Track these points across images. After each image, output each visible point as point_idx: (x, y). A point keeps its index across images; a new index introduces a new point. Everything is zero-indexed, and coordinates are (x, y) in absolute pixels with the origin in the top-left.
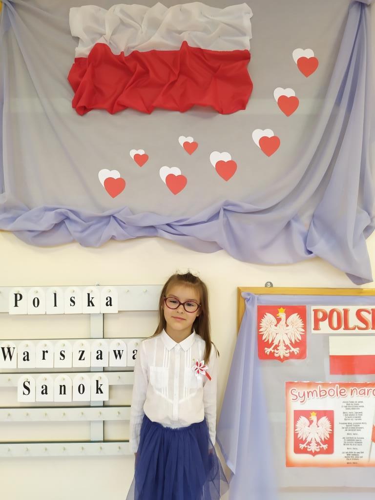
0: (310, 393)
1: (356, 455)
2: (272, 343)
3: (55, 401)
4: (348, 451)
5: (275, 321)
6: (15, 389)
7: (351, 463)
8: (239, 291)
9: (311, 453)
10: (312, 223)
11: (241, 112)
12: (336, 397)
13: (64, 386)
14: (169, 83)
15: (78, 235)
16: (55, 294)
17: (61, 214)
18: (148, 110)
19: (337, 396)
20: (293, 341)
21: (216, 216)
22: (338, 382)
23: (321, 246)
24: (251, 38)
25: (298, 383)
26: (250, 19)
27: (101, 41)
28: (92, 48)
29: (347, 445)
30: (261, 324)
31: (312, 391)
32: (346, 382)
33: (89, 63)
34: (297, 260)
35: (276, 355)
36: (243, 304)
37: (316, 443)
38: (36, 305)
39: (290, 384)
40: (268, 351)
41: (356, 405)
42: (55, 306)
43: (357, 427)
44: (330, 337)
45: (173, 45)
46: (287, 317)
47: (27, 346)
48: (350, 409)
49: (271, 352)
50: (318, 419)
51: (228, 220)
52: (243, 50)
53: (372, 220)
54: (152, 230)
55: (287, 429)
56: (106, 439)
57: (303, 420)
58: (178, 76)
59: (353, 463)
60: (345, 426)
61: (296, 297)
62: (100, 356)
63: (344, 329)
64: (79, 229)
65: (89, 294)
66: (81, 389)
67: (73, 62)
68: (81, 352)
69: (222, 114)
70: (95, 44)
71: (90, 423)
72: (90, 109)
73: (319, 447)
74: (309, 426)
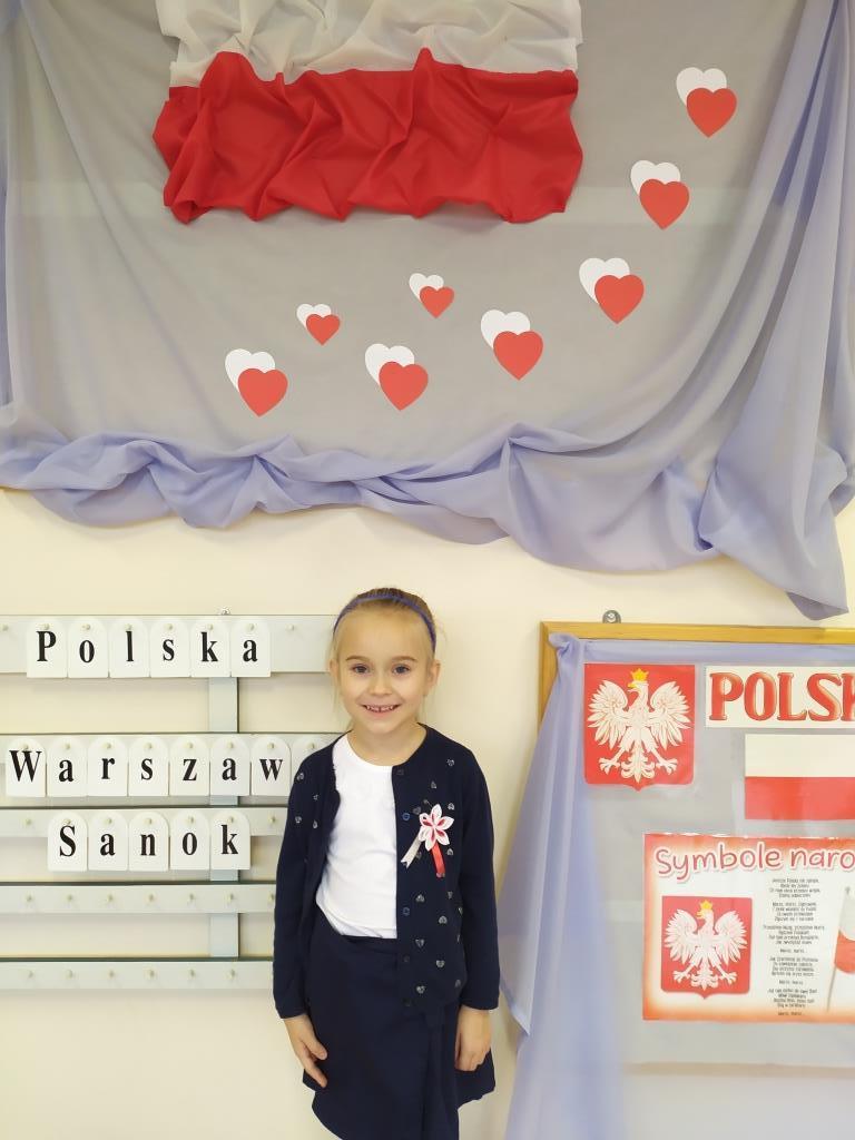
0: (700, 861)
1: (799, 996)
2: (617, 748)
3: (131, 869)
4: (782, 987)
5: (623, 700)
6: (42, 843)
7: (787, 1014)
8: (544, 630)
10: (713, 480)
11: (553, 219)
12: (759, 868)
13: (152, 837)
14: (388, 147)
15: (179, 500)
16: (129, 634)
17: (142, 452)
18: (339, 211)
19: (761, 866)
20: (664, 744)
21: (492, 460)
22: (764, 836)
23: (732, 530)
24: (581, 42)
25: (672, 836)
27: (231, 46)
28: (207, 67)
29: (779, 974)
30: (591, 705)
31: (704, 854)
32: (783, 837)
33: (203, 101)
34: (678, 562)
35: (625, 775)
36: (553, 663)
37: (711, 968)
38: (87, 657)
39: (654, 839)
40: (606, 764)
41: (801, 888)
42: (130, 659)
43: (804, 936)
44: (747, 736)
45: (397, 58)
46: (651, 691)
47: (68, 747)
48: (788, 896)
49: (613, 766)
50: (716, 918)
51: (521, 468)
52: (562, 70)
53: (849, 471)
54: (348, 490)
55: (647, 939)
56: (245, 951)
57: (683, 918)
58: (409, 136)
59: (791, 1013)
60: (775, 932)
61: (672, 645)
62: (230, 772)
63: (779, 719)
64: (182, 486)
65: (204, 635)
66: (190, 844)
67: (167, 99)
68: (188, 763)
69: (511, 221)
70: (215, 55)
71: (210, 916)
72: (206, 209)
73: (716, 977)
74: (696, 933)
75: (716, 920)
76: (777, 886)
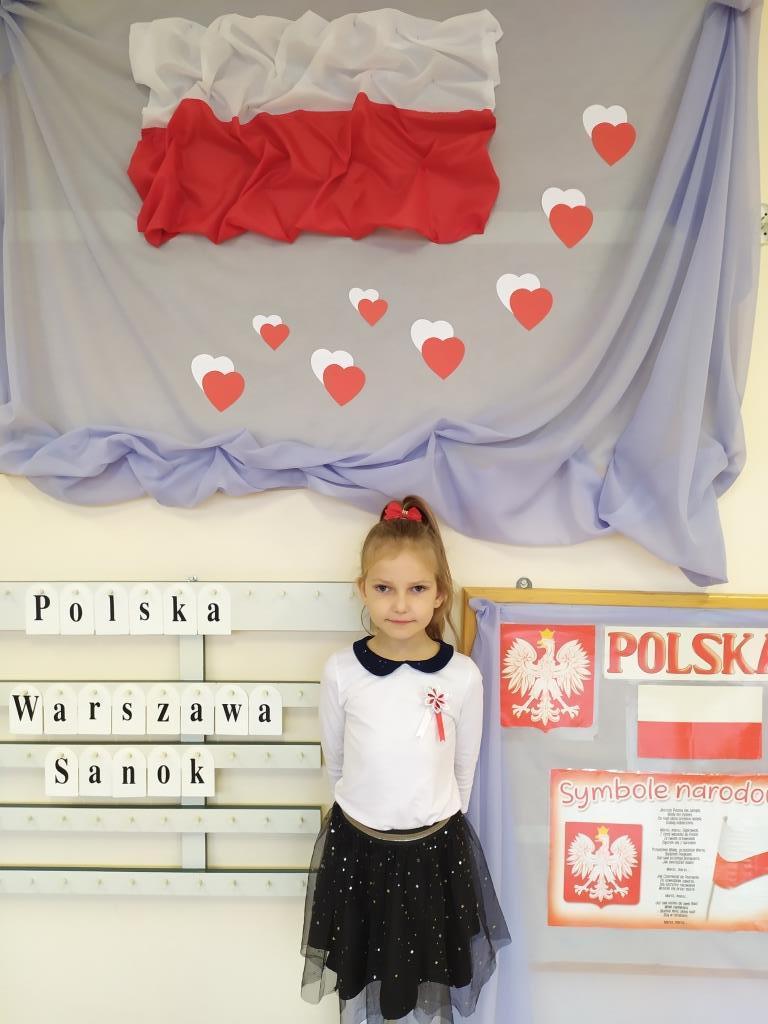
0: (598, 793)
1: (683, 907)
2: (527, 696)
3: (114, 796)
4: (668, 900)
5: (533, 655)
6: (41, 772)
7: (671, 922)
8: (465, 596)
9: (596, 901)
10: (611, 466)
11: (474, 239)
12: (649, 799)
13: (132, 768)
14: (331, 179)
15: (153, 485)
16: (112, 598)
17: (120, 444)
18: (289, 236)
19: (651, 797)
20: (568, 693)
21: (420, 450)
22: (653, 772)
24: (499, 83)
25: (574, 771)
26: (497, 43)
27: (193, 93)
28: (173, 111)
29: (665, 889)
30: (506, 660)
31: (602, 787)
32: (669, 773)
33: (171, 140)
34: (578, 537)
35: (534, 719)
36: (473, 622)
37: (607, 883)
38: (76, 616)
39: (557, 774)
40: (518, 710)
41: (686, 816)
42: (112, 619)
43: (687, 857)
44: (640, 687)
45: (338, 99)
46: (557, 648)
47: (61, 693)
48: (674, 823)
49: (524, 712)
50: (612, 841)
51: (445, 456)
52: (481, 110)
53: (730, 460)
54: (297, 475)
55: (551, 858)
56: (211, 864)
57: (583, 840)
58: (348, 168)
59: (675, 921)
60: (663, 854)
61: (576, 608)
62: (197, 715)
63: (668, 672)
64: (155, 473)
65: (175, 599)
66: (163, 774)
67: (140, 139)
68: (162, 707)
69: (437, 242)
70: (180, 100)
71: (180, 836)
72: (174, 234)
73: (611, 891)
74: (594, 853)
75: (611, 842)
76: (665, 814)
